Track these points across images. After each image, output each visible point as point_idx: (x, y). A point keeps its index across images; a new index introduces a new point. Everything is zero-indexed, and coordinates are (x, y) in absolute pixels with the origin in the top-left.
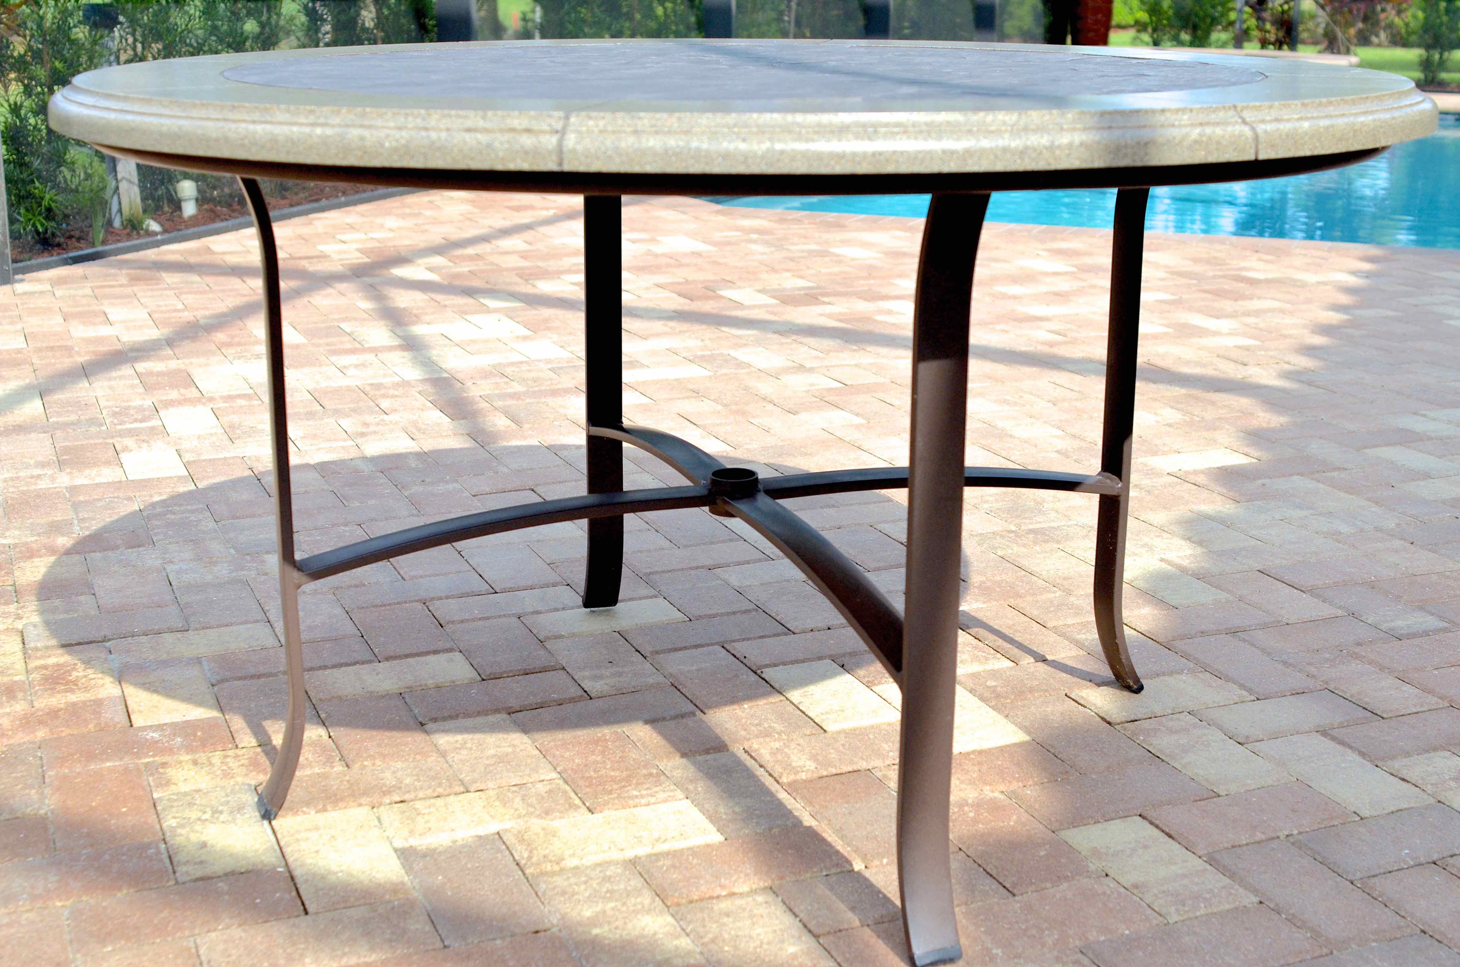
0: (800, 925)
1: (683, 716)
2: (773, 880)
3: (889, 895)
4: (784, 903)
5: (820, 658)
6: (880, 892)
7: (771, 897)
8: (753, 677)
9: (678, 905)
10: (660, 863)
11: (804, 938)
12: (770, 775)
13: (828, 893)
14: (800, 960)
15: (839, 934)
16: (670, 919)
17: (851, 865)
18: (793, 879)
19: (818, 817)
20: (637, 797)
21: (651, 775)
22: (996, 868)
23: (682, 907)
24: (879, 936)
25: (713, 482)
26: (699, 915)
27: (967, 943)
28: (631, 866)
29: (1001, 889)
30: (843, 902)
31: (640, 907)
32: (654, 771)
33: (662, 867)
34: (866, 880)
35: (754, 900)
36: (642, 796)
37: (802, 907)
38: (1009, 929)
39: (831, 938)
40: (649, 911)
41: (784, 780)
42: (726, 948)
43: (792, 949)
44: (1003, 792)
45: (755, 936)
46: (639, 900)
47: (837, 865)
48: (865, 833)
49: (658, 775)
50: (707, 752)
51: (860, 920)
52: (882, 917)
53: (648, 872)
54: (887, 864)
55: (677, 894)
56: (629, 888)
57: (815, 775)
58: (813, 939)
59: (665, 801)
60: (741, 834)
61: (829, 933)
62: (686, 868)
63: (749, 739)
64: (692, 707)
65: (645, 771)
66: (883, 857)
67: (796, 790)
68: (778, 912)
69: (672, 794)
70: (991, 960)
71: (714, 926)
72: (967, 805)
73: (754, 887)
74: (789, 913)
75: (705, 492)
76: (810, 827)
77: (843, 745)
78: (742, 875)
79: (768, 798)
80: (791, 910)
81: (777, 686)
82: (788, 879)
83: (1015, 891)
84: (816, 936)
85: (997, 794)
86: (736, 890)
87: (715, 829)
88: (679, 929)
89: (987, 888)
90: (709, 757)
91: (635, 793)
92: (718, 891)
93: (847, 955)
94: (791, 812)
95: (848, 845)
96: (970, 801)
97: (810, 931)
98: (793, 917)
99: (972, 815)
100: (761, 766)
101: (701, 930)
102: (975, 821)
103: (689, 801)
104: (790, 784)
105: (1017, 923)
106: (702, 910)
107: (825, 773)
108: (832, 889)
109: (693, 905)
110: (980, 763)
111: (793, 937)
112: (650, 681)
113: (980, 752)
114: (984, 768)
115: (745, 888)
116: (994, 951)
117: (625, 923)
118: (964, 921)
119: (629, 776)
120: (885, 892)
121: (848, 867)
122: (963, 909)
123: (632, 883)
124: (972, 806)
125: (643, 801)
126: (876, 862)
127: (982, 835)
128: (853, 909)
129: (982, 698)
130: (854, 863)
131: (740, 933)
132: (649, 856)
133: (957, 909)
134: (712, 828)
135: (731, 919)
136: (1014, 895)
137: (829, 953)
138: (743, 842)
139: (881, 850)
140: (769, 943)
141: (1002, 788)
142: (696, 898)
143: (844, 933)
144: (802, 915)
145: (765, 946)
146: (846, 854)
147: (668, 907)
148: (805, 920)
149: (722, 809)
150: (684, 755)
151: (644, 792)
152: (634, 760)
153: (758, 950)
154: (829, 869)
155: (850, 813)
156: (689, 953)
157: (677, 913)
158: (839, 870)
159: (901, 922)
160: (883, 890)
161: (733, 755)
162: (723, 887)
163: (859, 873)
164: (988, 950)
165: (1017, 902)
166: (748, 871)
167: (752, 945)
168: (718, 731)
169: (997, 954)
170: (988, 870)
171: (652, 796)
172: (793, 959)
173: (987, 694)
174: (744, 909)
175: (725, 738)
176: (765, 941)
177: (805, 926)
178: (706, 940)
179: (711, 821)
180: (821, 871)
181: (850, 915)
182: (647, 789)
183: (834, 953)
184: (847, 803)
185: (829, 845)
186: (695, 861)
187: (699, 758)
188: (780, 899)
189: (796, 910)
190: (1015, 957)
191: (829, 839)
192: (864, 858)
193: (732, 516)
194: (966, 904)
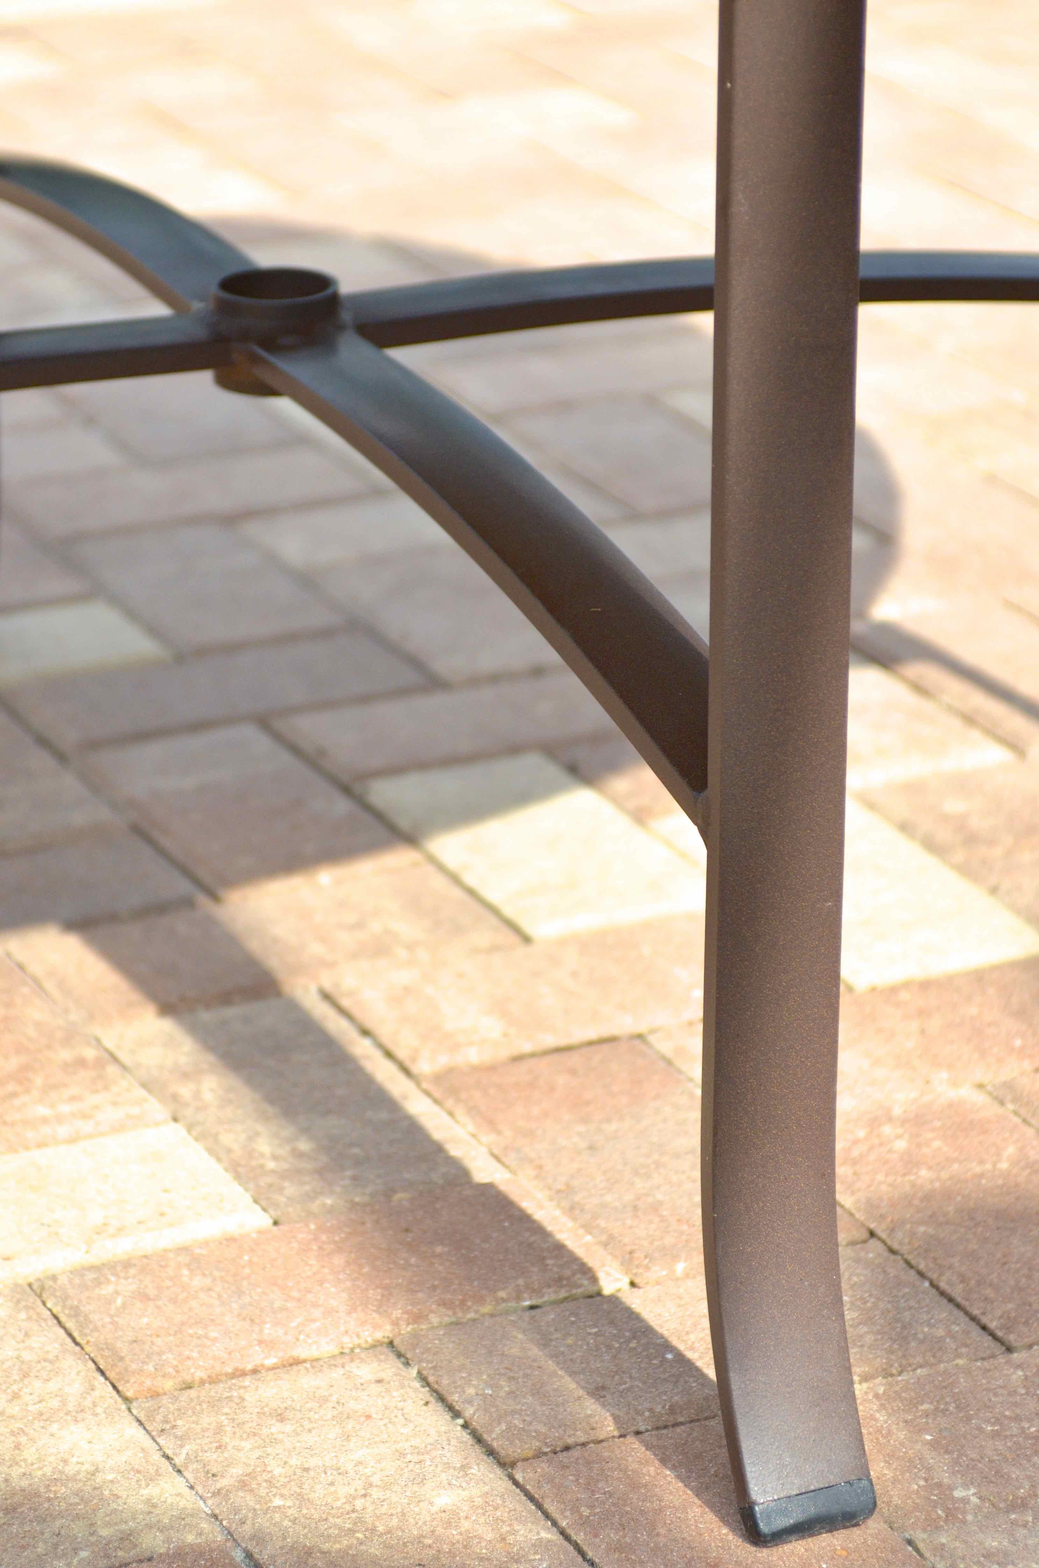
0: (466, 1436)
1: (161, 908)
2: (395, 1323)
3: (690, 1355)
4: (424, 1379)
5: (514, 749)
6: (667, 1346)
7: (390, 1367)
8: (342, 806)
9: (155, 1395)
10: (107, 1290)
11: (474, 1470)
12: (389, 1055)
13: (535, 1351)
14: (466, 1525)
15: (562, 1456)
16: (134, 1431)
17: (594, 1280)
18: (447, 1320)
19: (511, 1159)
20: (45, 1120)
21: (81, 1063)
22: (963, 1279)
23: (165, 1400)
24: (664, 1461)
25: (223, 307)
26: (207, 1420)
27: (889, 1474)
28: (32, 1299)
29: (975, 1331)
30: (572, 1374)
31: (55, 1403)
32: (90, 1053)
33: (109, 1301)
34: (632, 1316)
35: (348, 1376)
36: (60, 1119)
37: (471, 1391)
38: (995, 1435)
39: (543, 1467)
40: (77, 1415)
41: (424, 1067)
42: (277, 1502)
43: (444, 1500)
44: (980, 1086)
45: (349, 1467)
46: (52, 1386)
47: (559, 1281)
48: (629, 1197)
49: (99, 1064)
50: (226, 998)
51: (616, 1418)
52: (672, 1410)
53: (76, 1312)
54: (687, 1276)
55: (150, 1368)
56: (27, 1356)
57: (504, 1053)
58: (498, 1471)
59: (118, 1128)
60: (315, 1206)
61: (539, 1455)
62: (174, 1300)
63: (332, 965)
64: (184, 886)
65: (65, 1055)
66: (675, 1258)
67: (454, 1091)
68: (409, 1406)
69: (135, 1110)
70: (950, 1514)
71: (247, 1445)
72: (890, 1119)
73: (348, 1342)
74: (436, 1407)
75: (198, 332)
76: (490, 1186)
77: (574, 974)
78: (317, 1313)
79: (383, 1115)
80: (441, 1399)
81: (404, 823)
82: (434, 1319)
83: (1012, 1338)
84: (505, 1464)
85: (966, 1093)
86: (302, 1352)
87: (247, 1198)
88: (156, 1457)
89: (941, 1332)
90: (229, 1012)
91: (42, 1110)
92: (258, 1357)
93: (586, 1512)
94: (439, 1149)
95: (588, 1228)
96: (897, 1111)
97: (491, 1452)
98: (448, 1416)
99: (901, 1145)
100: (365, 1032)
101: (211, 1456)
102: (910, 1162)
103: (179, 1130)
104: (438, 1078)
105: (1017, 1418)
106: (214, 1404)
107: (527, 1047)
108: (545, 1342)
109: (193, 1393)
110: (923, 1013)
111: (448, 1466)
112: (79, 818)
113: (925, 986)
114: (935, 1023)
115: (326, 1348)
116: (958, 1493)
117: (17, 1447)
118: (881, 1417)
119: (26, 1068)
120: (681, 1347)
121: (586, 1286)
122: (880, 1385)
123: (35, 1342)
124: (904, 1122)
125: (63, 1131)
126: (658, 1271)
127: (928, 1197)
128: (598, 1392)
129: (931, 845)
130: (601, 1275)
131: (312, 1462)
132: (80, 1272)
133: (859, 1389)
134: (241, 1196)
135: (288, 1428)
136: (1009, 1349)
137: (539, 1506)
138: (320, 1228)
139: (669, 1240)
140: (386, 1486)
141: (980, 1074)
142: (200, 1374)
143: (576, 1453)
144: (469, 1411)
145: (375, 1493)
146: (580, 1252)
147: (126, 1399)
148: (478, 1420)
149: (264, 1146)
150: (167, 1009)
151: (65, 1109)
152: (38, 1025)
153: (359, 1504)
154: (537, 1292)
155: (591, 1148)
156: (182, 1519)
157: (151, 1416)
158: (563, 1294)
159: (717, 1425)
160: (675, 1342)
161: (294, 1007)
162: (267, 1344)
163: (614, 1300)
164: (945, 1491)
165: (1019, 1366)
166: (333, 1303)
167: (343, 1491)
168: (254, 946)
169: (965, 1501)
170: (943, 1285)
171: (85, 1116)
172: (448, 1524)
173: (944, 835)
174: (325, 1400)
175: (273, 963)
176: (375, 1480)
177: (479, 1440)
178: (222, 1483)
179: (238, 1177)
180: (519, 1298)
181: (591, 1406)
182: (73, 1099)
183: (551, 1507)
184: (585, 1120)
185: (538, 1229)
186: (197, 1282)
187: (205, 1016)
188: (414, 1372)
189: (454, 1398)
190: (1012, 1507)
191: (538, 1215)
192: (628, 1260)
193: (272, 392)
194: (887, 1374)
